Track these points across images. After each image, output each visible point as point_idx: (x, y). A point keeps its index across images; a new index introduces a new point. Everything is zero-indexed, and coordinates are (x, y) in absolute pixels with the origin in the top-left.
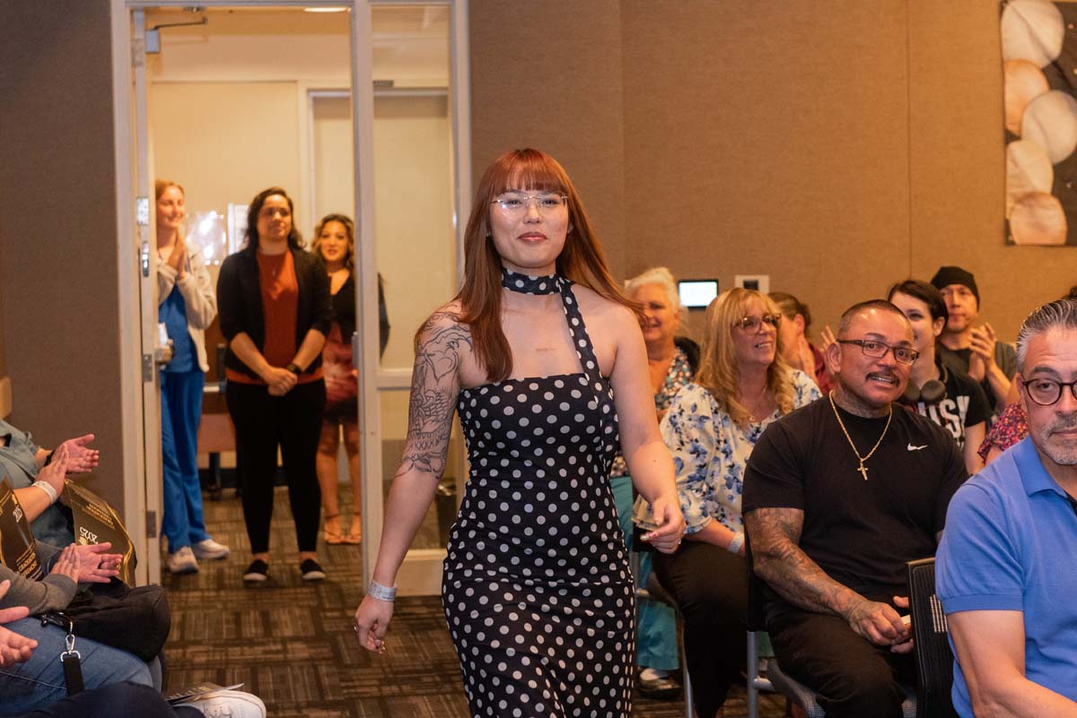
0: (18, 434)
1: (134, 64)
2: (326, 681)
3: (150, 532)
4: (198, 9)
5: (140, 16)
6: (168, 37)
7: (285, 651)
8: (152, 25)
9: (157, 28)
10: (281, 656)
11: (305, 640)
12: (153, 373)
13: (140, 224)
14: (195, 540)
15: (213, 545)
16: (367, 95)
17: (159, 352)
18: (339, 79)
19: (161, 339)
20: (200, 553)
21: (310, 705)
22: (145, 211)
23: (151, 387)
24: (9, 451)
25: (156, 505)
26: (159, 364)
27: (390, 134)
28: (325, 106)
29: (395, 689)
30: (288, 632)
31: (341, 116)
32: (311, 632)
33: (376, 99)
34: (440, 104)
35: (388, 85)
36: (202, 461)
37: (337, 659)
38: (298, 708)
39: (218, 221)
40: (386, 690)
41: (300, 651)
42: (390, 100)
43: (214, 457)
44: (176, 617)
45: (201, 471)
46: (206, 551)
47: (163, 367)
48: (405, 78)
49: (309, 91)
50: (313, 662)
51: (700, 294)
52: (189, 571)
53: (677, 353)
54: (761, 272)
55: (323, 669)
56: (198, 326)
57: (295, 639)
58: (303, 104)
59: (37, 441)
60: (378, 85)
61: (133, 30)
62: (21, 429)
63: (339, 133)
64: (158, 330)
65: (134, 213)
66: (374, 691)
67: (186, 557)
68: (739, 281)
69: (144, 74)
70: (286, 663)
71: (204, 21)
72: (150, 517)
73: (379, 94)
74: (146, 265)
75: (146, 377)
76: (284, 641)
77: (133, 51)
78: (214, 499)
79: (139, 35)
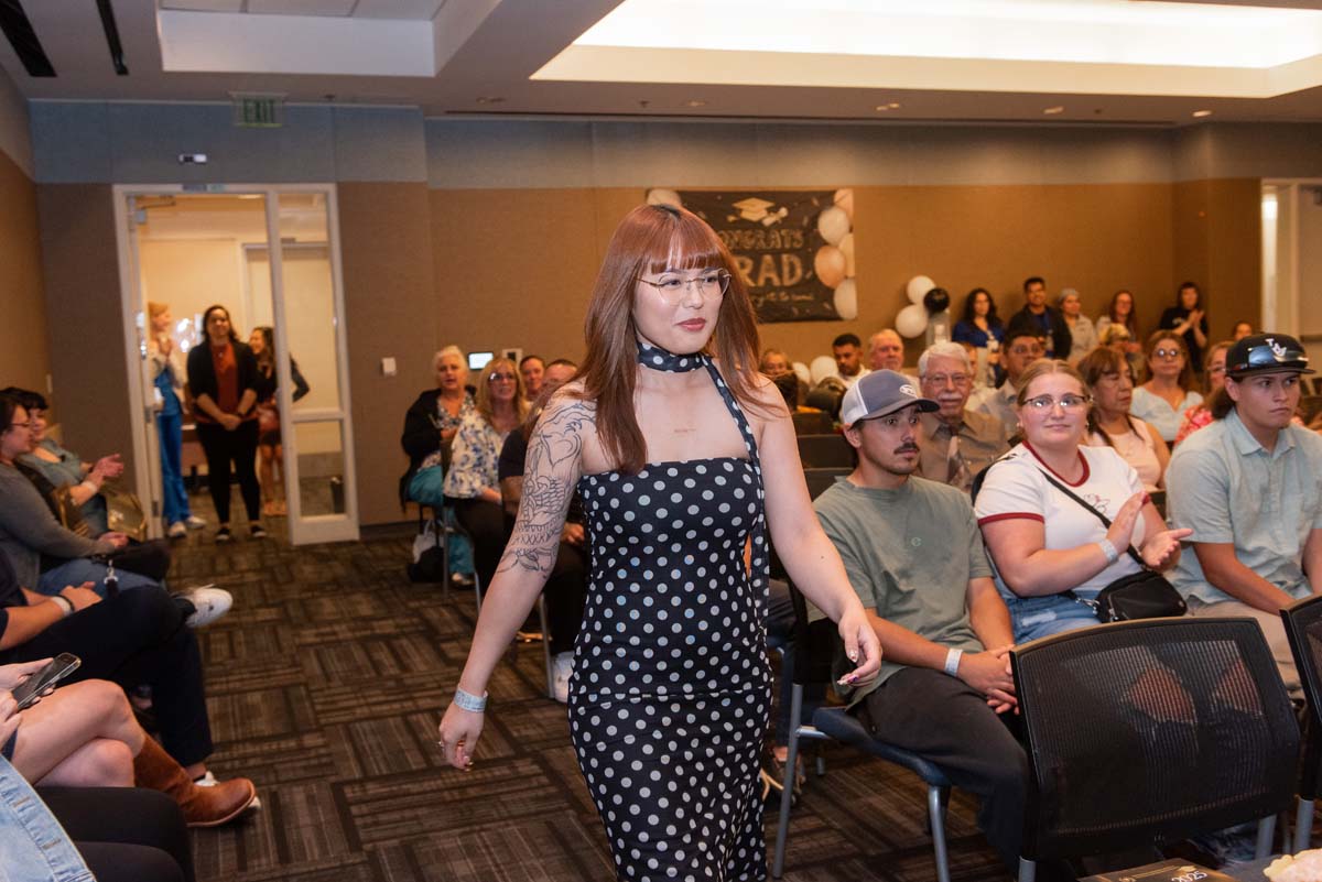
0: (69, 455)
1: (131, 230)
2: (268, 593)
3: (155, 513)
4: (171, 197)
5: (133, 201)
6: (151, 213)
7: (242, 577)
8: (141, 206)
9: (144, 208)
10: (238, 582)
11: (254, 571)
12: (152, 417)
13: (138, 329)
14: (184, 518)
15: (196, 520)
16: (277, 247)
17: (155, 405)
18: (260, 238)
19: (157, 397)
20: (188, 525)
21: (259, 606)
22: (142, 320)
23: (152, 427)
24: (65, 464)
25: (158, 496)
26: (156, 412)
27: (292, 270)
28: (252, 253)
29: (310, 594)
30: (244, 567)
31: (262, 259)
32: (258, 565)
33: (284, 249)
34: (321, 251)
35: (292, 240)
36: (186, 471)
37: (274, 580)
38: (252, 608)
39: (188, 325)
40: (304, 595)
41: (251, 577)
42: (293, 250)
43: (194, 469)
44: (174, 562)
45: (185, 478)
46: (191, 523)
47: (159, 414)
48: (303, 237)
49: (244, 245)
50: (260, 582)
51: (480, 360)
52: (181, 536)
53: (466, 394)
54: (517, 347)
55: (266, 586)
56: (178, 387)
57: (249, 571)
58: (239, 253)
59: (83, 458)
60: (284, 241)
61: (129, 210)
62: (72, 451)
63: (262, 270)
64: (153, 392)
65: (135, 321)
66: (296, 596)
67: (179, 528)
68: (505, 353)
69: (138, 236)
70: (242, 584)
71: (173, 204)
72: (155, 504)
73: (286, 245)
74: (144, 353)
75: (148, 420)
76: (242, 572)
77: (130, 223)
78: (195, 493)
79: (133, 213)
